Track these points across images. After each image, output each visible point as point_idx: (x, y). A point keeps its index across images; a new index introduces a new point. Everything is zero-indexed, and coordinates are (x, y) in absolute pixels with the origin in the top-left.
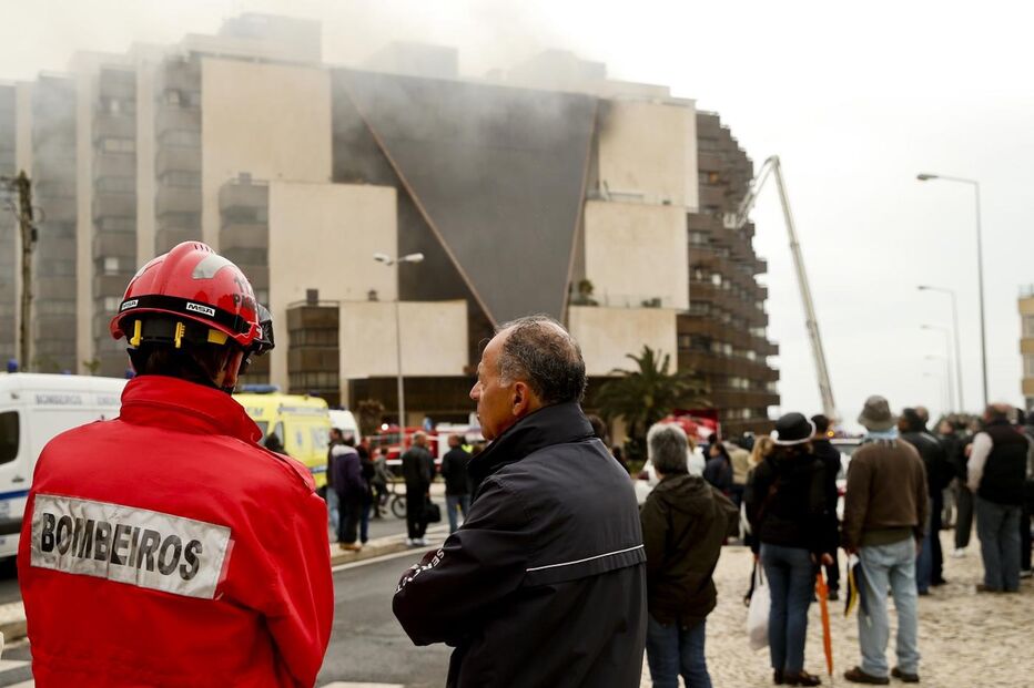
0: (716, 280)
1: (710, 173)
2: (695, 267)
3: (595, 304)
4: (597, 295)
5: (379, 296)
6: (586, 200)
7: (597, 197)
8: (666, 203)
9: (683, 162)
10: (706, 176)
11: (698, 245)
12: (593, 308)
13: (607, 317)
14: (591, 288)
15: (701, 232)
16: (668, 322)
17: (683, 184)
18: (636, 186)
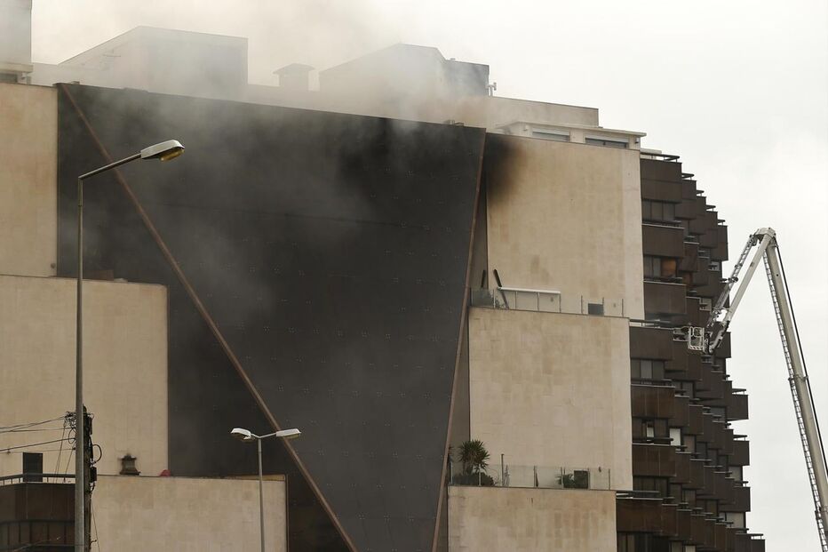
0: (676, 438)
1: (664, 259)
2: (642, 417)
3: (488, 482)
4: (492, 467)
5: (139, 466)
6: (470, 306)
7: (487, 302)
8: (595, 310)
9: (621, 241)
10: (657, 262)
11: (648, 380)
12: (486, 489)
13: (508, 503)
14: (483, 455)
15: (652, 360)
16: (605, 512)
17: (621, 277)
18: (546, 279)
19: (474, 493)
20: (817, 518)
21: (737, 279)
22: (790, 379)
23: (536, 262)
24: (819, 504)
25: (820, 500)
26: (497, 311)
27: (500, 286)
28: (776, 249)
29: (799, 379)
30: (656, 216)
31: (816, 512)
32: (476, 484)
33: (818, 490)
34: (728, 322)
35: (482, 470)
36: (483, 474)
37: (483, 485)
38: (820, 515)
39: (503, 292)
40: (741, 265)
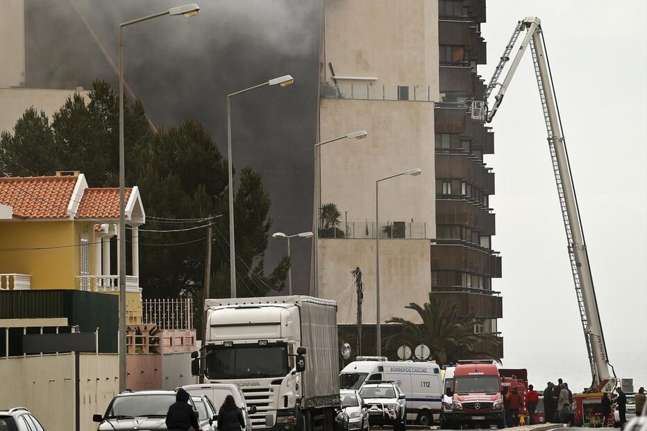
1: (453, 47)
6: (320, 98)
7: (329, 93)
9: (422, 35)
10: (449, 49)
11: (447, 150)
12: (340, 240)
13: (356, 251)
14: (337, 215)
15: (450, 133)
16: (422, 255)
17: (422, 63)
18: (367, 67)
19: (332, 243)
20: (570, 252)
21: (508, 59)
22: (549, 139)
23: (359, 55)
24: (571, 240)
25: (573, 238)
26: (339, 100)
27: (334, 75)
28: (541, 34)
29: (557, 140)
30: (449, 12)
31: (569, 247)
32: (332, 237)
33: (571, 229)
34: (502, 96)
35: (336, 226)
36: (337, 229)
37: (337, 237)
38: (572, 249)
39: (335, 80)
40: (512, 47)
